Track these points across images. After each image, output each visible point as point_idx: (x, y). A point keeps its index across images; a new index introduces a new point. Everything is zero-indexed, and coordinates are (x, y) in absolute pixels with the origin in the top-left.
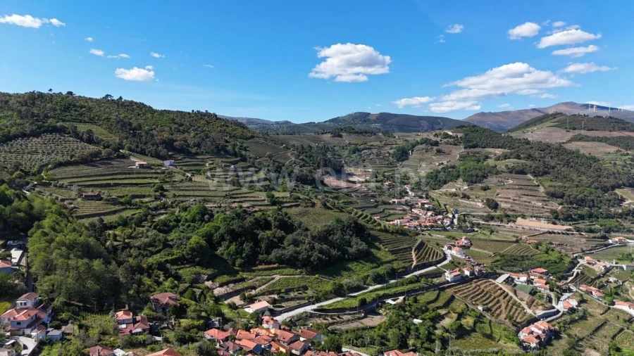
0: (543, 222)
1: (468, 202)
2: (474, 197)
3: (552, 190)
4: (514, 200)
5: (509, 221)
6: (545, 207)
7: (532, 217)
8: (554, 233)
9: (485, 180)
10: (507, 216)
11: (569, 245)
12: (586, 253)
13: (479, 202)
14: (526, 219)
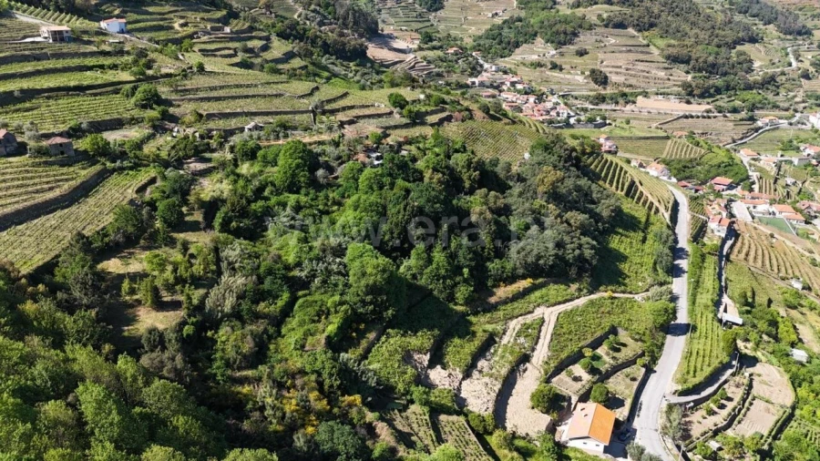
0: (673, 101)
1: (562, 76)
2: (569, 67)
3: (673, 51)
4: (627, 69)
5: (627, 103)
6: (671, 77)
7: (657, 94)
8: (692, 117)
9: (577, 40)
10: (624, 95)
11: (714, 133)
12: (738, 143)
13: (578, 75)
14: (649, 97)
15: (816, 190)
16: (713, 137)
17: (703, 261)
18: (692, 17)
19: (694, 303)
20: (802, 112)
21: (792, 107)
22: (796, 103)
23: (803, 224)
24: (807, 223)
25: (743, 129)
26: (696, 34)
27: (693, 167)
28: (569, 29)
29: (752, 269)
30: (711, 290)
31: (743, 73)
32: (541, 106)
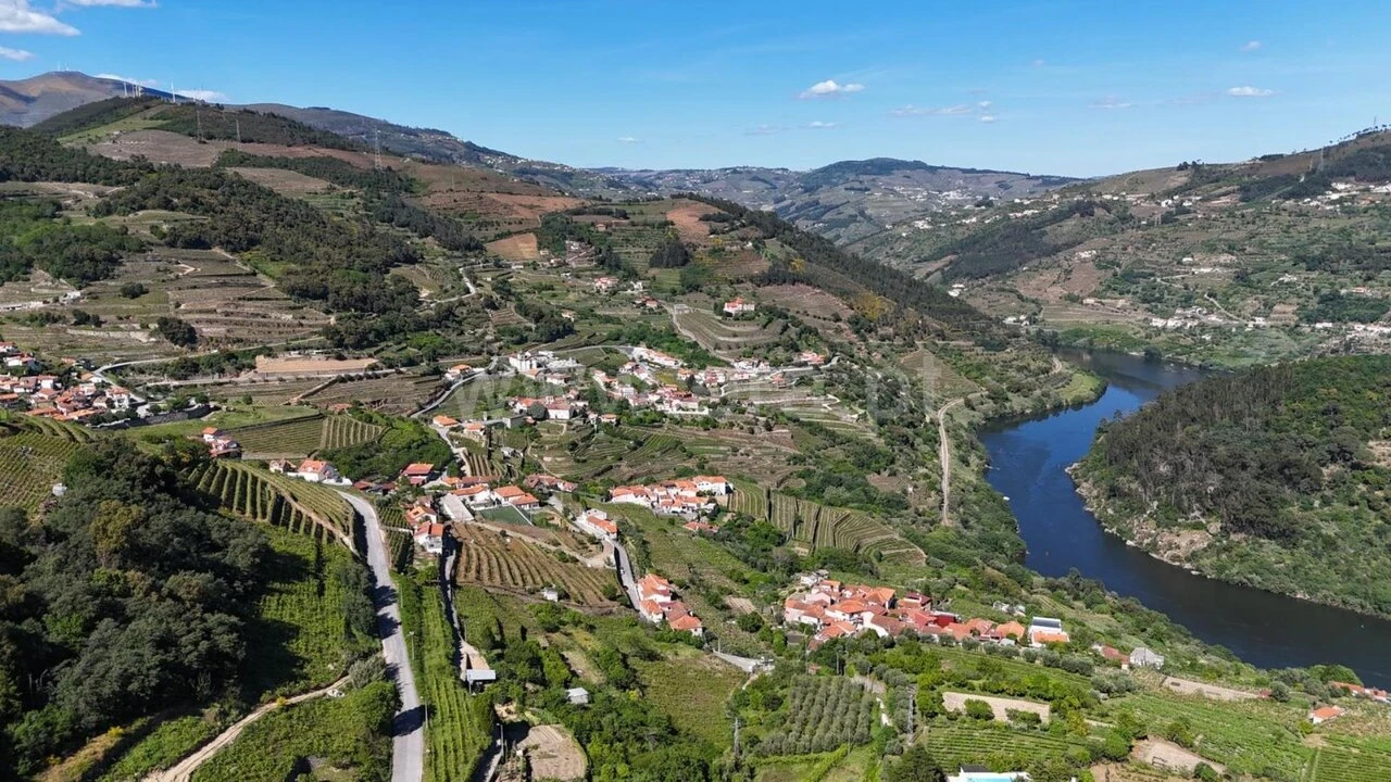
0: (317, 357)
1: (101, 334)
2: (113, 317)
3: (299, 281)
4: (227, 314)
5: (240, 369)
6: (303, 322)
7: (288, 350)
8: (351, 379)
9: (118, 270)
10: (231, 356)
11: (389, 400)
12: (428, 409)
13: (134, 330)
14: (275, 357)
15: (542, 458)
16: (391, 406)
17: (421, 599)
18: (313, 227)
19: (422, 670)
20: (499, 355)
21: (485, 349)
22: (489, 342)
23: (538, 507)
24: (542, 504)
25: (430, 388)
26: (326, 253)
27: (372, 456)
28: (99, 252)
29: (490, 590)
30: (442, 640)
31: (410, 308)
32: (68, 394)
